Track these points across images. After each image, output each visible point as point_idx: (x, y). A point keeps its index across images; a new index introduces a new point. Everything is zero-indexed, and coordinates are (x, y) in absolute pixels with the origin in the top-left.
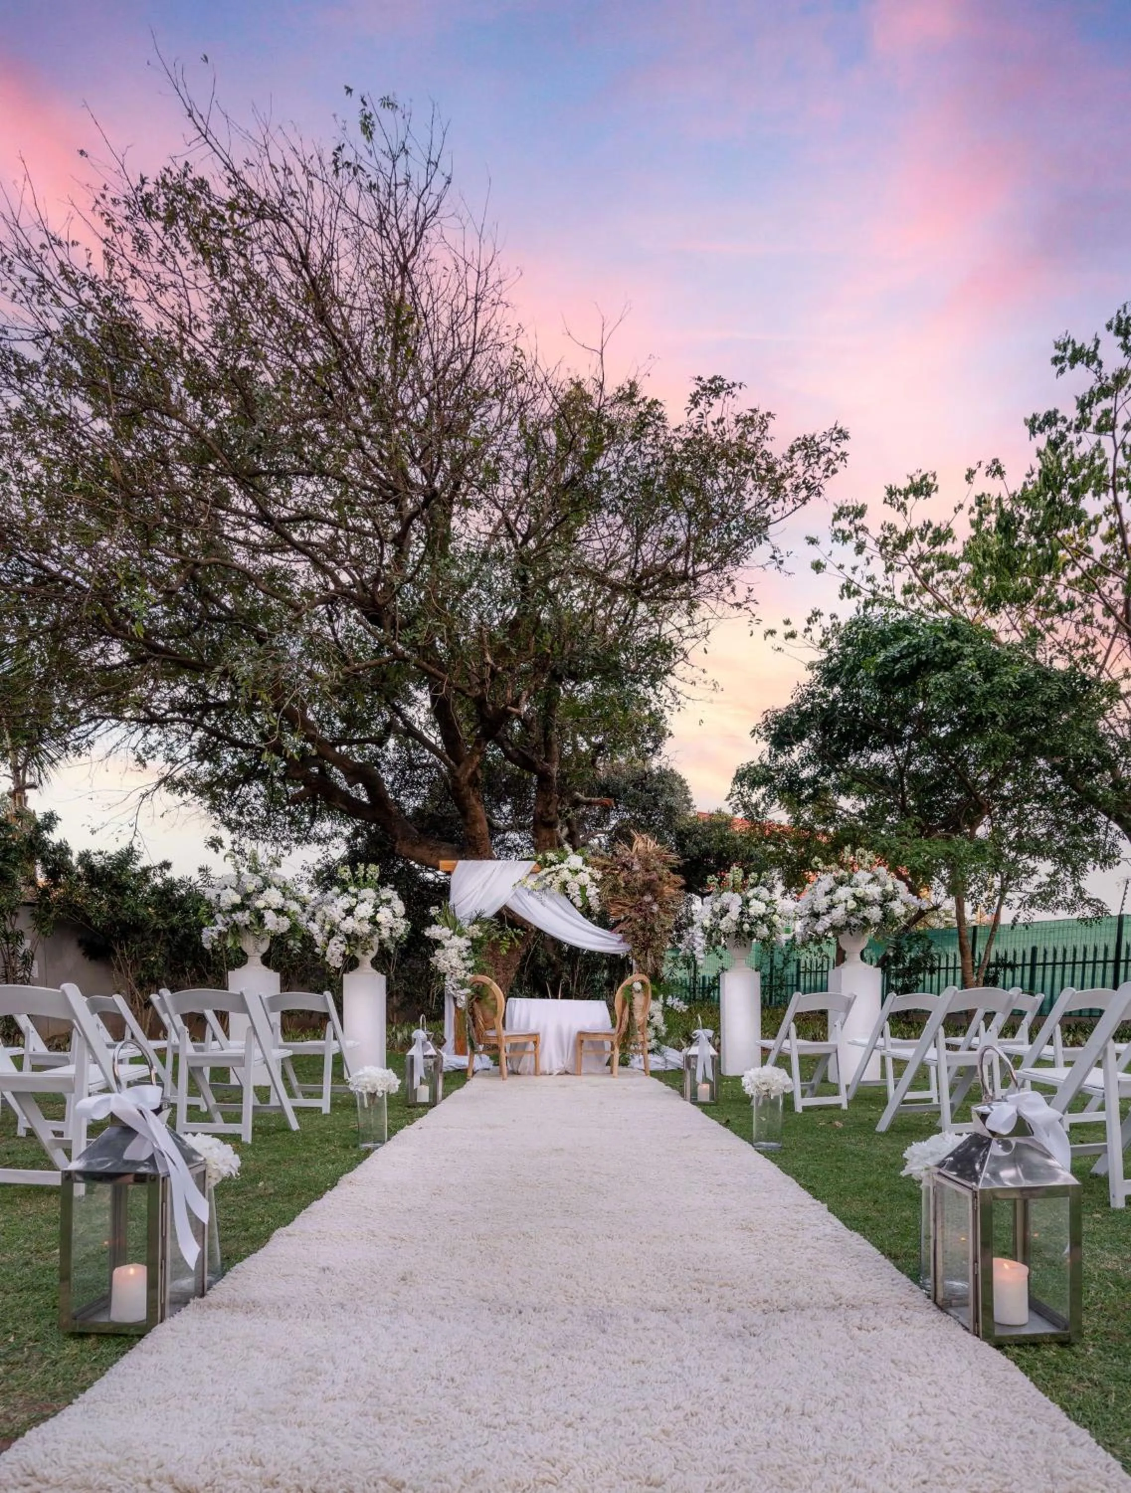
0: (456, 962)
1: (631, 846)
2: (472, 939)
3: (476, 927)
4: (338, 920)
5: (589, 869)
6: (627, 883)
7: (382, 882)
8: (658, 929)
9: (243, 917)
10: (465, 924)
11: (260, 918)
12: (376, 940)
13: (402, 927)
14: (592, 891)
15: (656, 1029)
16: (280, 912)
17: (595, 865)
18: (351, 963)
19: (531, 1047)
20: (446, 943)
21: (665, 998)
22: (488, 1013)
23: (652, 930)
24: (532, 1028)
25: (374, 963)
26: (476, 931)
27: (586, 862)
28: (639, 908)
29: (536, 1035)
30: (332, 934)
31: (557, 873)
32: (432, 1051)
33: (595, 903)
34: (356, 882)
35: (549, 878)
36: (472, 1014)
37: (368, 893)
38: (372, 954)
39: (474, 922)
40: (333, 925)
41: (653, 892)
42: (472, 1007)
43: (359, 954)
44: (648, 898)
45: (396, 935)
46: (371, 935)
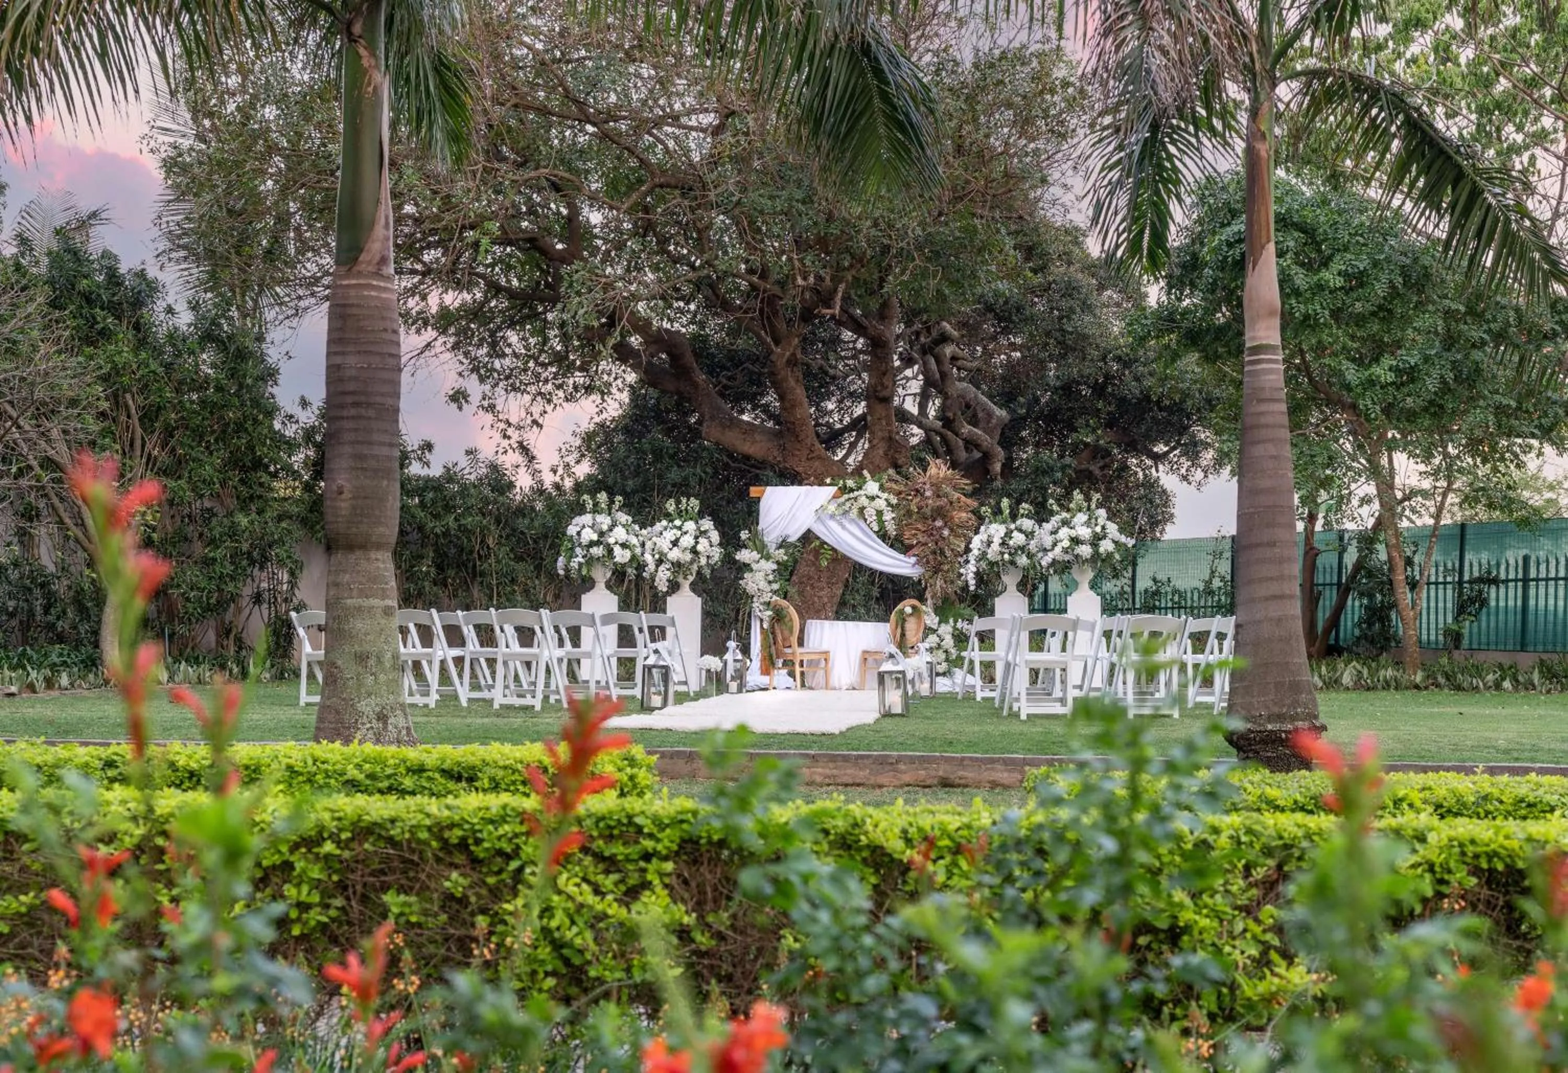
0: (763, 584)
1: (925, 471)
2: (778, 563)
3: (782, 551)
4: (666, 550)
5: (885, 495)
6: (920, 508)
7: (701, 515)
8: (948, 553)
9: (597, 551)
10: (772, 548)
11: (610, 551)
12: (695, 567)
13: (717, 554)
14: (888, 516)
15: (946, 651)
16: (624, 546)
17: (890, 491)
18: (674, 587)
19: (823, 663)
20: (754, 566)
21: (956, 622)
22: (786, 633)
23: (942, 553)
24: (825, 647)
25: (694, 587)
26: (781, 555)
27: (882, 488)
28: (929, 533)
29: (826, 653)
30: (660, 562)
31: (856, 499)
32: (740, 657)
33: (891, 528)
34: (680, 515)
35: (848, 504)
36: (773, 633)
37: (690, 526)
38: (691, 578)
39: (780, 546)
40: (661, 553)
41: (943, 517)
42: (772, 627)
43: (680, 579)
44: (939, 523)
45: (712, 562)
46: (691, 563)
